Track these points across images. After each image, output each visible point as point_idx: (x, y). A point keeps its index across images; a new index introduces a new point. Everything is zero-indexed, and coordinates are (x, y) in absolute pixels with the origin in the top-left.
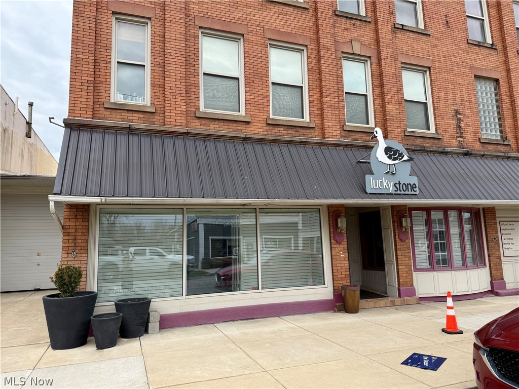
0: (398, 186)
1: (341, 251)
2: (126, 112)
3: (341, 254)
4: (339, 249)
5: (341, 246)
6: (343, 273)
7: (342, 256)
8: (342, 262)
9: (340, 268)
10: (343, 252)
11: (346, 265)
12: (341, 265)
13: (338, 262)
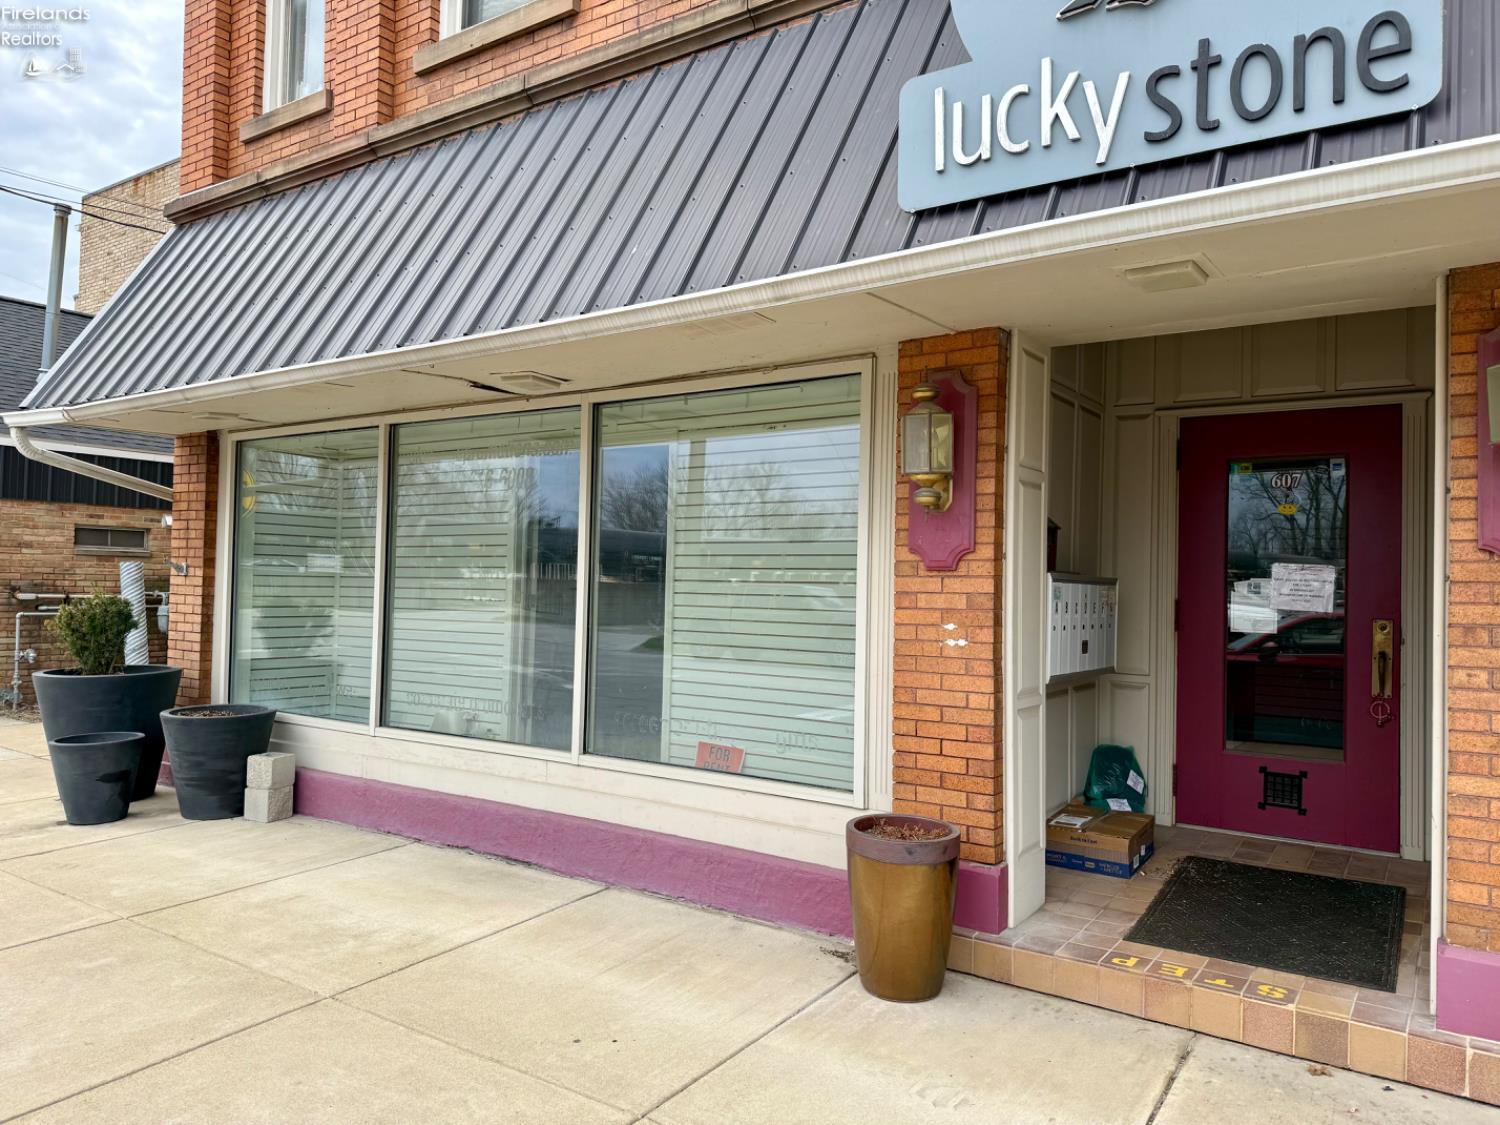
1: (947, 613)
3: (951, 635)
6: (948, 748)
7: (951, 643)
8: (948, 682)
9: (935, 715)
10: (961, 625)
11: (974, 700)
12: (945, 698)
13: (927, 680)
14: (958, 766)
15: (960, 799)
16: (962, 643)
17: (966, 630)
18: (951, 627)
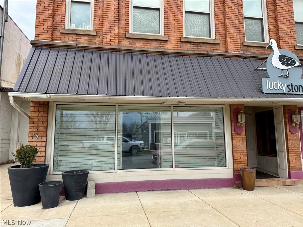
0: (290, 87)
1: (240, 140)
2: (76, 35)
3: (241, 143)
4: (239, 139)
5: (241, 136)
6: (241, 158)
7: (241, 144)
8: (241, 149)
9: (239, 154)
10: (242, 142)
11: (244, 151)
12: (240, 152)
13: (238, 149)
14: (243, 160)
15: (243, 165)
16: (242, 144)
17: (243, 142)
18: (241, 142)
